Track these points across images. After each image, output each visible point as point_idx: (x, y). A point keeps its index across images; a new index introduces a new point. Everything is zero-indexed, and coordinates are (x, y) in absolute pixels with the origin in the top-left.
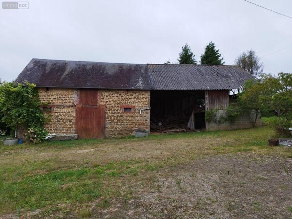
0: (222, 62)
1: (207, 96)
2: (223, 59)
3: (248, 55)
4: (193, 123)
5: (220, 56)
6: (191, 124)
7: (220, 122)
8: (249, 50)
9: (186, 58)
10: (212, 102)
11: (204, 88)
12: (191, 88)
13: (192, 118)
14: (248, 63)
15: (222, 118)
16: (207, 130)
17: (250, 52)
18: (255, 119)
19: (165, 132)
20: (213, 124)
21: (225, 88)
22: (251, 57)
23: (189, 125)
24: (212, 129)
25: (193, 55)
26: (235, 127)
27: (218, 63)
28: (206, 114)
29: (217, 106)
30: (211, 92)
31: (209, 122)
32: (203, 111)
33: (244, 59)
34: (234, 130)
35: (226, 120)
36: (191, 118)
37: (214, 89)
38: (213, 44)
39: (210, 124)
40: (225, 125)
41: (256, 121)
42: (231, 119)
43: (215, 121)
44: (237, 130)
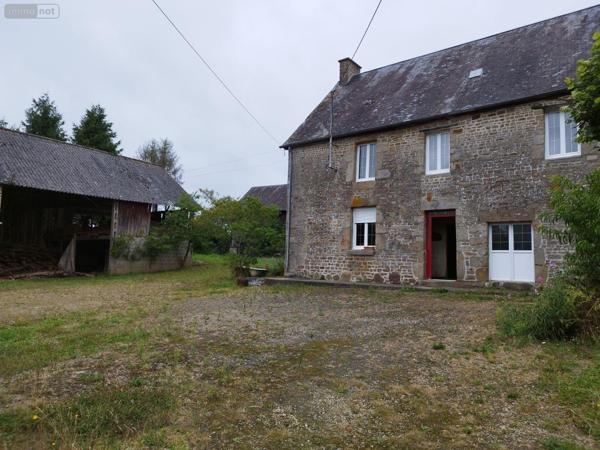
0: (118, 149)
1: (116, 211)
2: (119, 143)
3: (161, 145)
4: (73, 259)
5: (113, 135)
6: (68, 260)
7: (133, 258)
8: (164, 139)
9: (44, 122)
10: (124, 223)
11: (112, 195)
12: (89, 193)
13: (72, 249)
14: (160, 159)
15: (138, 250)
16: (112, 273)
17: (166, 143)
18: (184, 256)
19: (18, 276)
20: (122, 262)
21: (148, 202)
22: (165, 150)
23: (62, 262)
24: (119, 271)
25: (61, 121)
26: (155, 267)
27: (111, 150)
28: (111, 244)
29: (131, 231)
30: (125, 205)
31: (116, 257)
32: (103, 237)
33: (154, 151)
34: (155, 272)
35: (144, 255)
36: (67, 251)
37: (131, 199)
38: (101, 110)
39: (118, 262)
40: (141, 264)
41: (186, 257)
42: (152, 253)
43: (126, 257)
44: (159, 272)
